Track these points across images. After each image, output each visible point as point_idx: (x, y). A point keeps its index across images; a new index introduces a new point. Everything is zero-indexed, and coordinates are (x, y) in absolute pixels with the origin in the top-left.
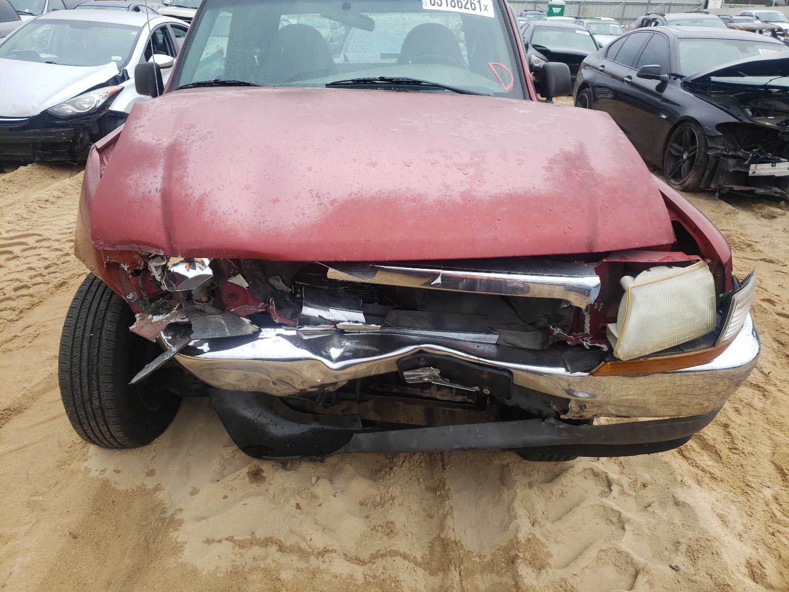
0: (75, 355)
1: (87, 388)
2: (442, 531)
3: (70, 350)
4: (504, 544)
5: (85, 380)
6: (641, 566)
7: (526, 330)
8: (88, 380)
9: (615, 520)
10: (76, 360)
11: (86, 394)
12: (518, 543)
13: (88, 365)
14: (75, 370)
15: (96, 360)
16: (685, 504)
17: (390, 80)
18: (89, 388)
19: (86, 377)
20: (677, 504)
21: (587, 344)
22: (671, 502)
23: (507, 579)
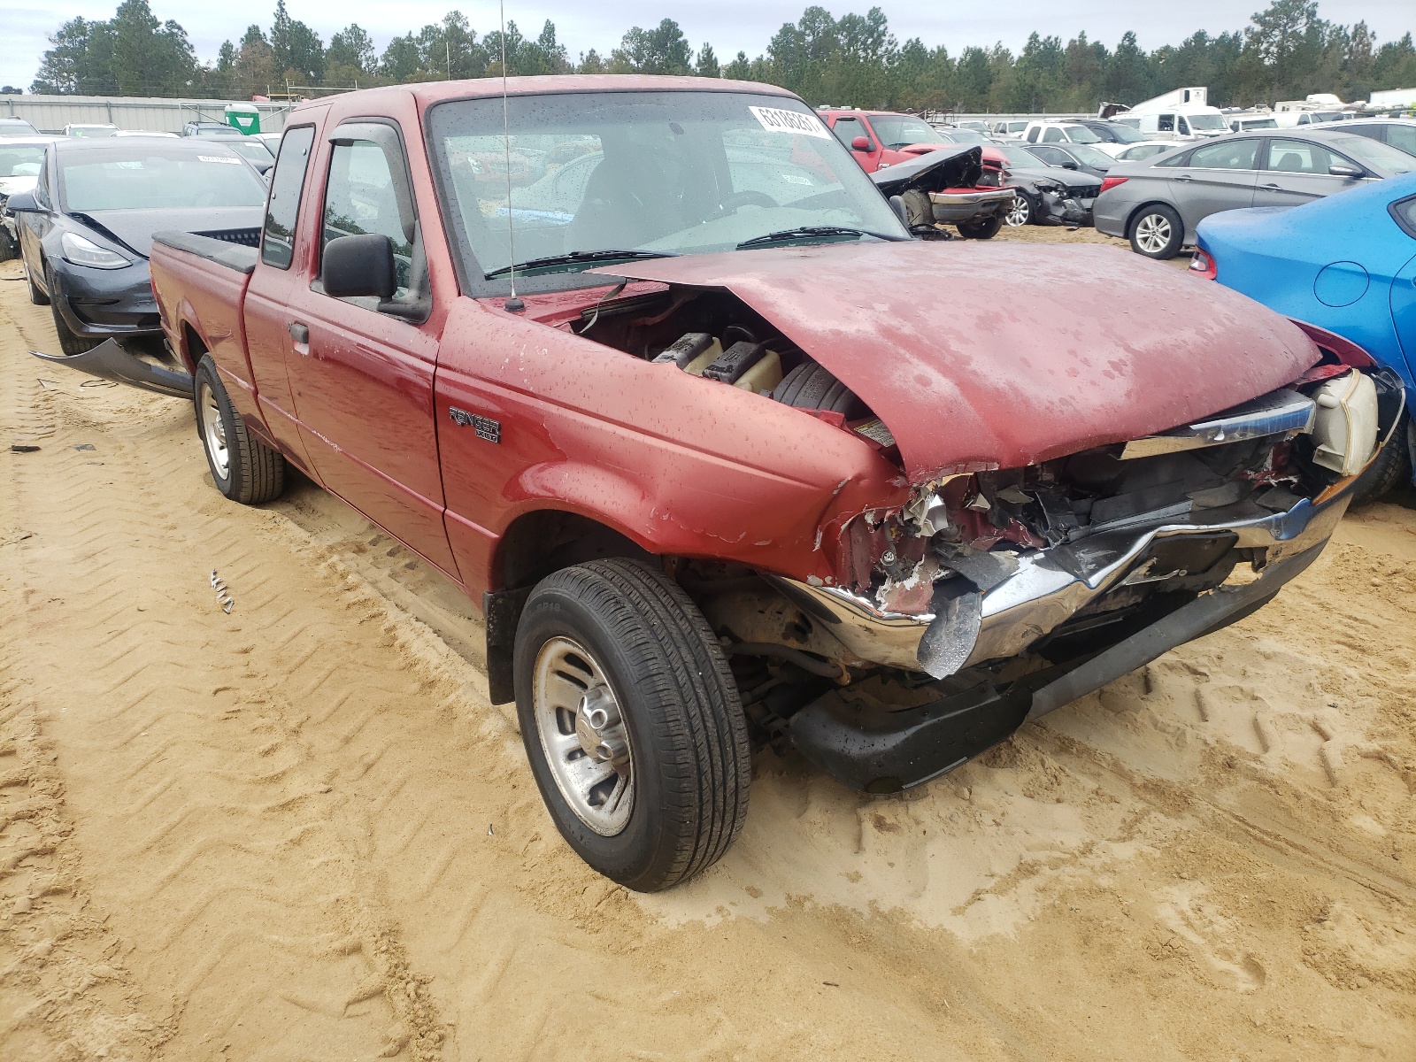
0: (693, 713)
1: (720, 763)
2: (1131, 779)
3: (682, 709)
4: (1199, 759)
5: (716, 750)
6: (1312, 718)
7: (1222, 484)
8: (720, 746)
9: (1239, 695)
10: (697, 722)
11: (719, 773)
12: (1213, 749)
13: (716, 723)
14: (700, 737)
15: (723, 711)
16: (1275, 654)
17: (812, 231)
18: (723, 764)
19: (717, 744)
20: (1267, 657)
21: (1273, 482)
22: (1262, 659)
23: (1244, 783)
